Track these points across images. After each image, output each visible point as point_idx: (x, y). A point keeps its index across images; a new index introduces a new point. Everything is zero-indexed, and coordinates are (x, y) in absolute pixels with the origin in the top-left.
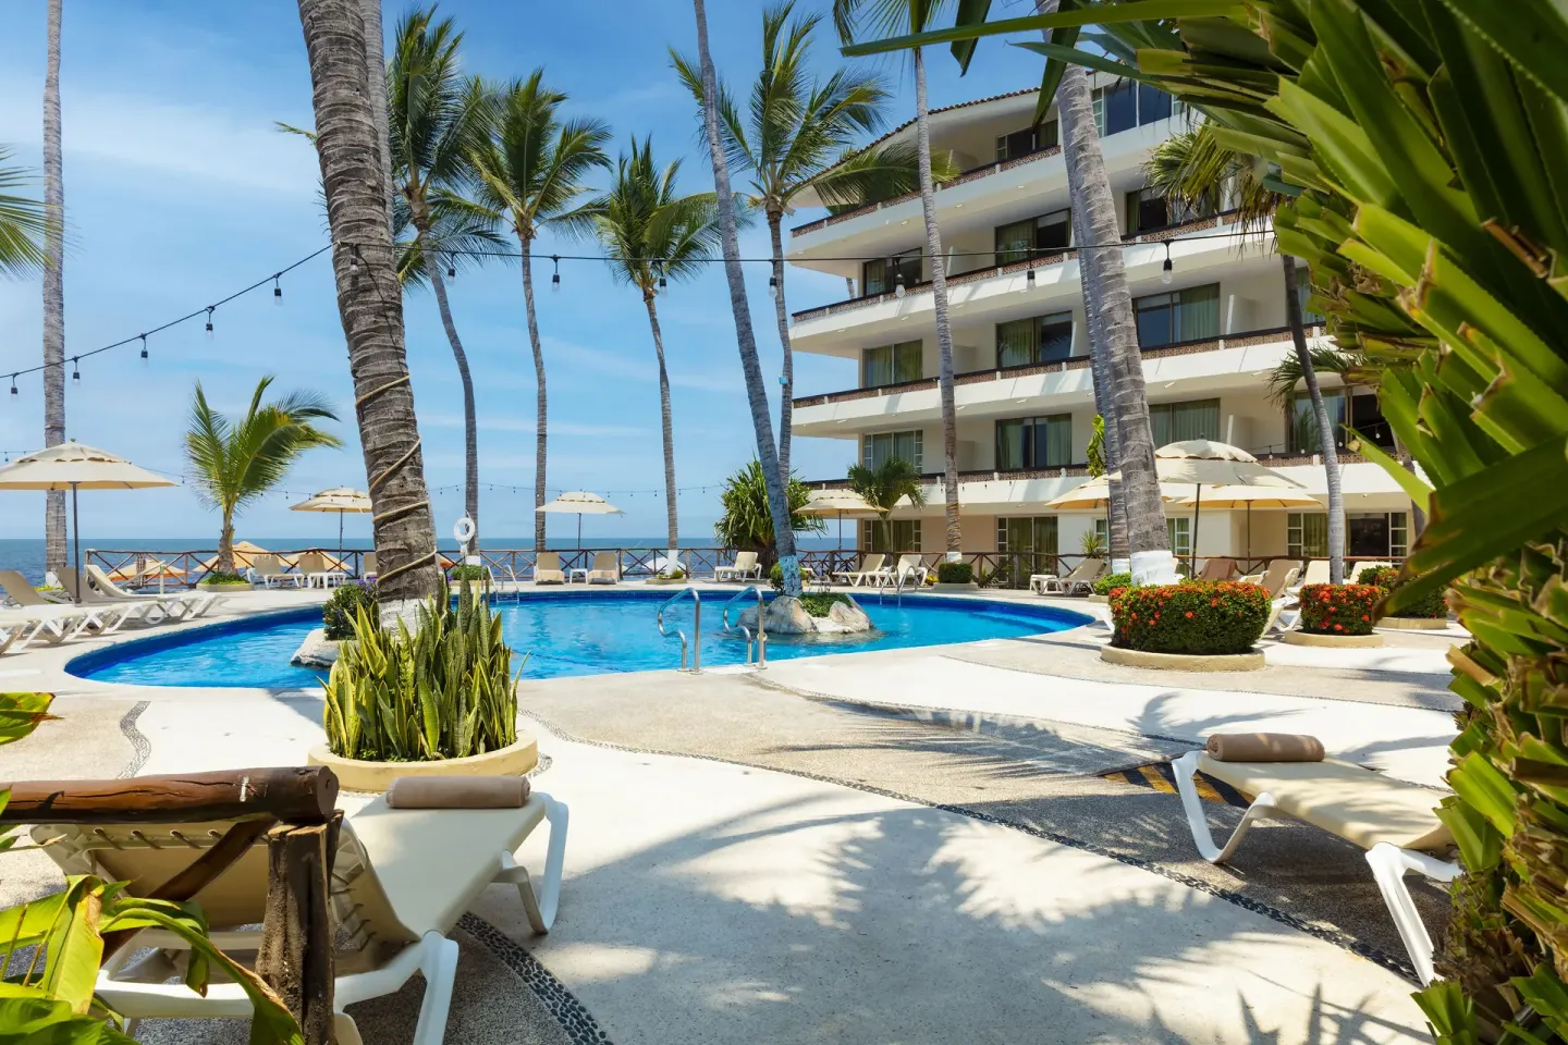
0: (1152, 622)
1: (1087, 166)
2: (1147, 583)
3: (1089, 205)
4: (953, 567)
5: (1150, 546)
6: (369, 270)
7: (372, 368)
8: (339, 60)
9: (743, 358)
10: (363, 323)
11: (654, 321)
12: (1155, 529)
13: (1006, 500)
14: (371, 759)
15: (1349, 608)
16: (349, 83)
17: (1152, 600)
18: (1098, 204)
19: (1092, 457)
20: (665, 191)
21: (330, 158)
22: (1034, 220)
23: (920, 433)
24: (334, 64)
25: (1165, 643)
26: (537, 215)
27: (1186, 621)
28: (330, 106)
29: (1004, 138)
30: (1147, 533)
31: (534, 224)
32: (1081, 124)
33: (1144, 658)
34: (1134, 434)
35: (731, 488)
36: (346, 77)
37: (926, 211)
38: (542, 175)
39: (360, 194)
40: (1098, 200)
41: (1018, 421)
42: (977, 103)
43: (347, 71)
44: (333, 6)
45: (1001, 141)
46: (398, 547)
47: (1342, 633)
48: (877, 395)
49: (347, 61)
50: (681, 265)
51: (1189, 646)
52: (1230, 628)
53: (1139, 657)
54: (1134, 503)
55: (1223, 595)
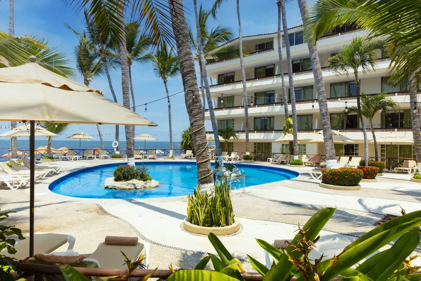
0: (336, 178)
1: (316, 63)
2: (332, 168)
3: (317, 73)
4: (248, 156)
5: (332, 159)
6: (197, 97)
7: (198, 123)
8: (186, 41)
9: (208, 104)
10: (196, 111)
11: (166, 89)
12: (333, 154)
13: (259, 138)
14: (208, 226)
15: (371, 173)
16: (189, 47)
17: (336, 173)
18: (319, 73)
19: (284, 129)
20: (170, 54)
21: (185, 67)
22: (265, 67)
23: (233, 120)
24: (185, 42)
25: (340, 183)
26: (133, 58)
27: (345, 178)
28: (185, 53)
29: (257, 45)
30: (331, 155)
31: (132, 61)
32: (315, 53)
33: (335, 187)
34: (328, 131)
35: (184, 133)
36: (188, 46)
37: (241, 64)
38: (135, 47)
39: (193, 77)
40: (319, 72)
41: (260, 118)
42: (252, 36)
43: (188, 44)
44: (184, 26)
45: (256, 46)
46: (206, 170)
47: (369, 179)
48: (223, 110)
49: (188, 41)
50: (174, 74)
51: (345, 184)
52: (356, 180)
53: (333, 187)
54: (328, 148)
55: (354, 172)
